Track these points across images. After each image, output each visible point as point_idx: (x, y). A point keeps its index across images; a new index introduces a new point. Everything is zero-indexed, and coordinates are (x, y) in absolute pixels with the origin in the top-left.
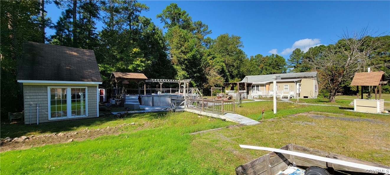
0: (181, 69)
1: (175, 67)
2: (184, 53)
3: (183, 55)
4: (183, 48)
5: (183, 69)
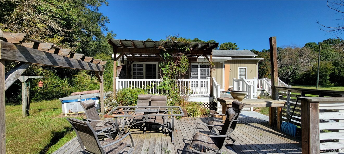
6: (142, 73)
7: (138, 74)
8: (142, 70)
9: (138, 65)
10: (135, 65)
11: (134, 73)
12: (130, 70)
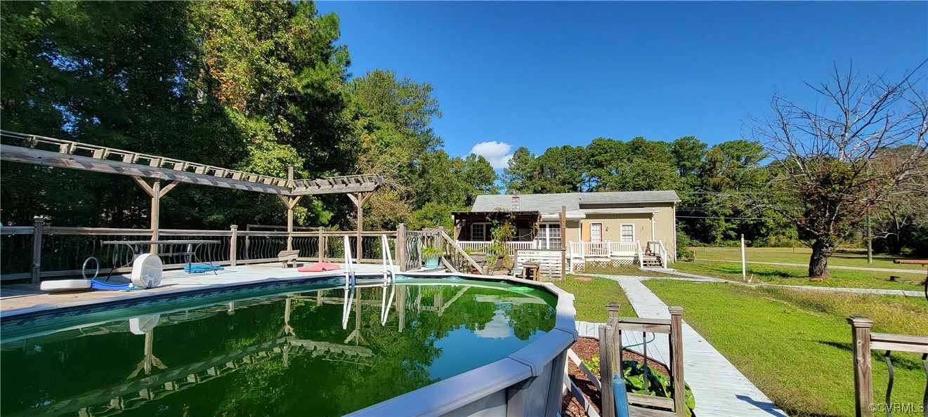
0: (271, 137)
1: (239, 118)
2: (289, 59)
3: (284, 70)
4: (286, 37)
5: (281, 139)
6: (482, 235)
7: (478, 235)
8: (482, 230)
9: (478, 226)
10: (474, 226)
11: (474, 235)
12: (469, 232)
